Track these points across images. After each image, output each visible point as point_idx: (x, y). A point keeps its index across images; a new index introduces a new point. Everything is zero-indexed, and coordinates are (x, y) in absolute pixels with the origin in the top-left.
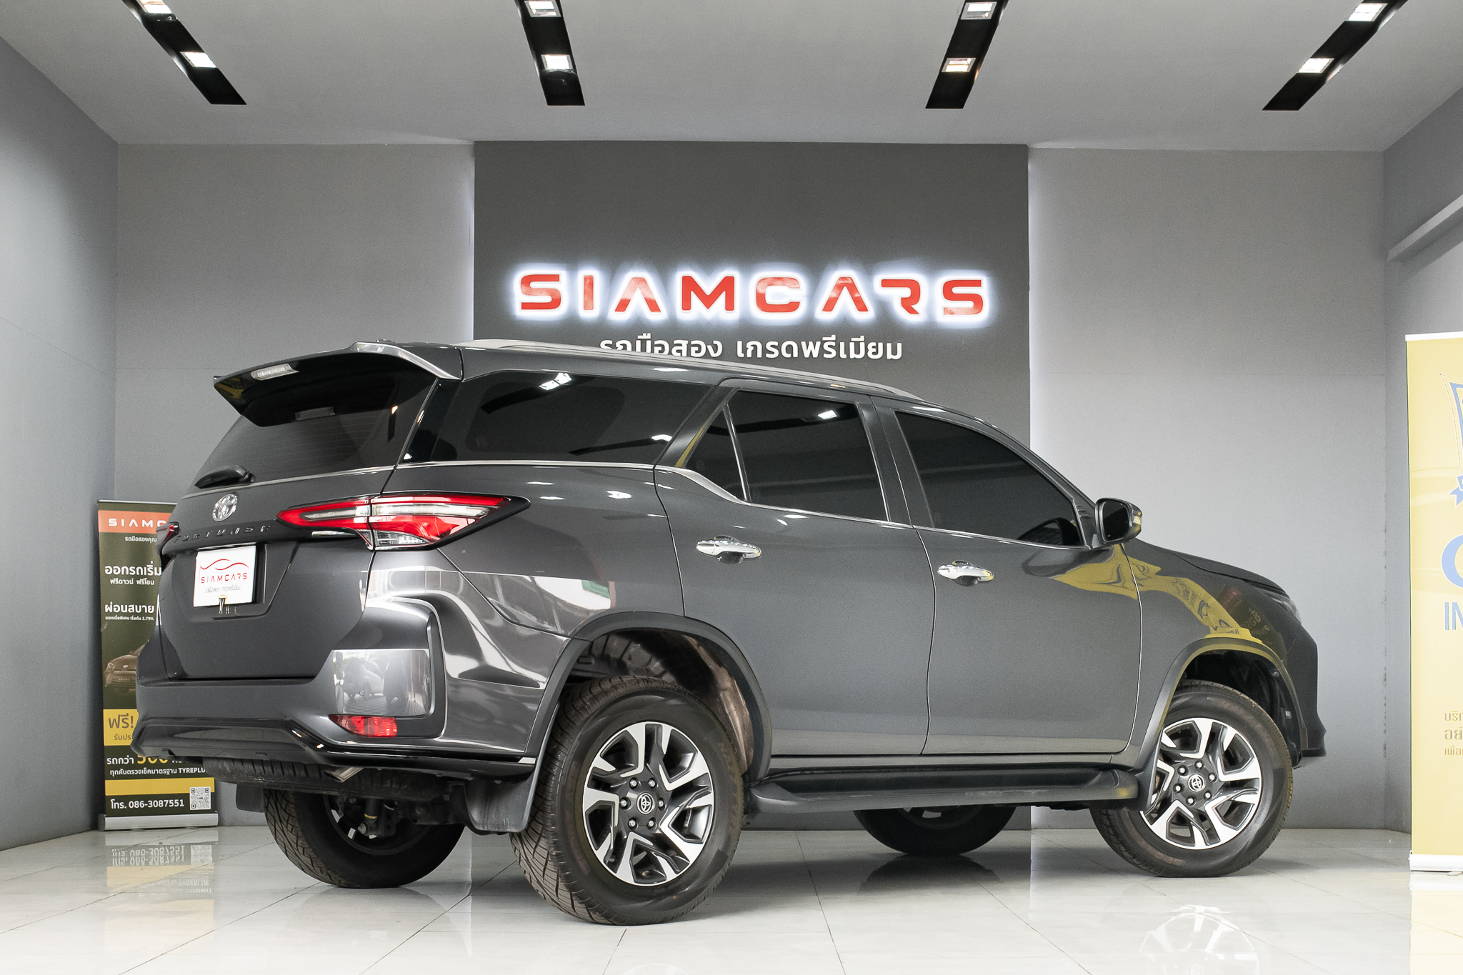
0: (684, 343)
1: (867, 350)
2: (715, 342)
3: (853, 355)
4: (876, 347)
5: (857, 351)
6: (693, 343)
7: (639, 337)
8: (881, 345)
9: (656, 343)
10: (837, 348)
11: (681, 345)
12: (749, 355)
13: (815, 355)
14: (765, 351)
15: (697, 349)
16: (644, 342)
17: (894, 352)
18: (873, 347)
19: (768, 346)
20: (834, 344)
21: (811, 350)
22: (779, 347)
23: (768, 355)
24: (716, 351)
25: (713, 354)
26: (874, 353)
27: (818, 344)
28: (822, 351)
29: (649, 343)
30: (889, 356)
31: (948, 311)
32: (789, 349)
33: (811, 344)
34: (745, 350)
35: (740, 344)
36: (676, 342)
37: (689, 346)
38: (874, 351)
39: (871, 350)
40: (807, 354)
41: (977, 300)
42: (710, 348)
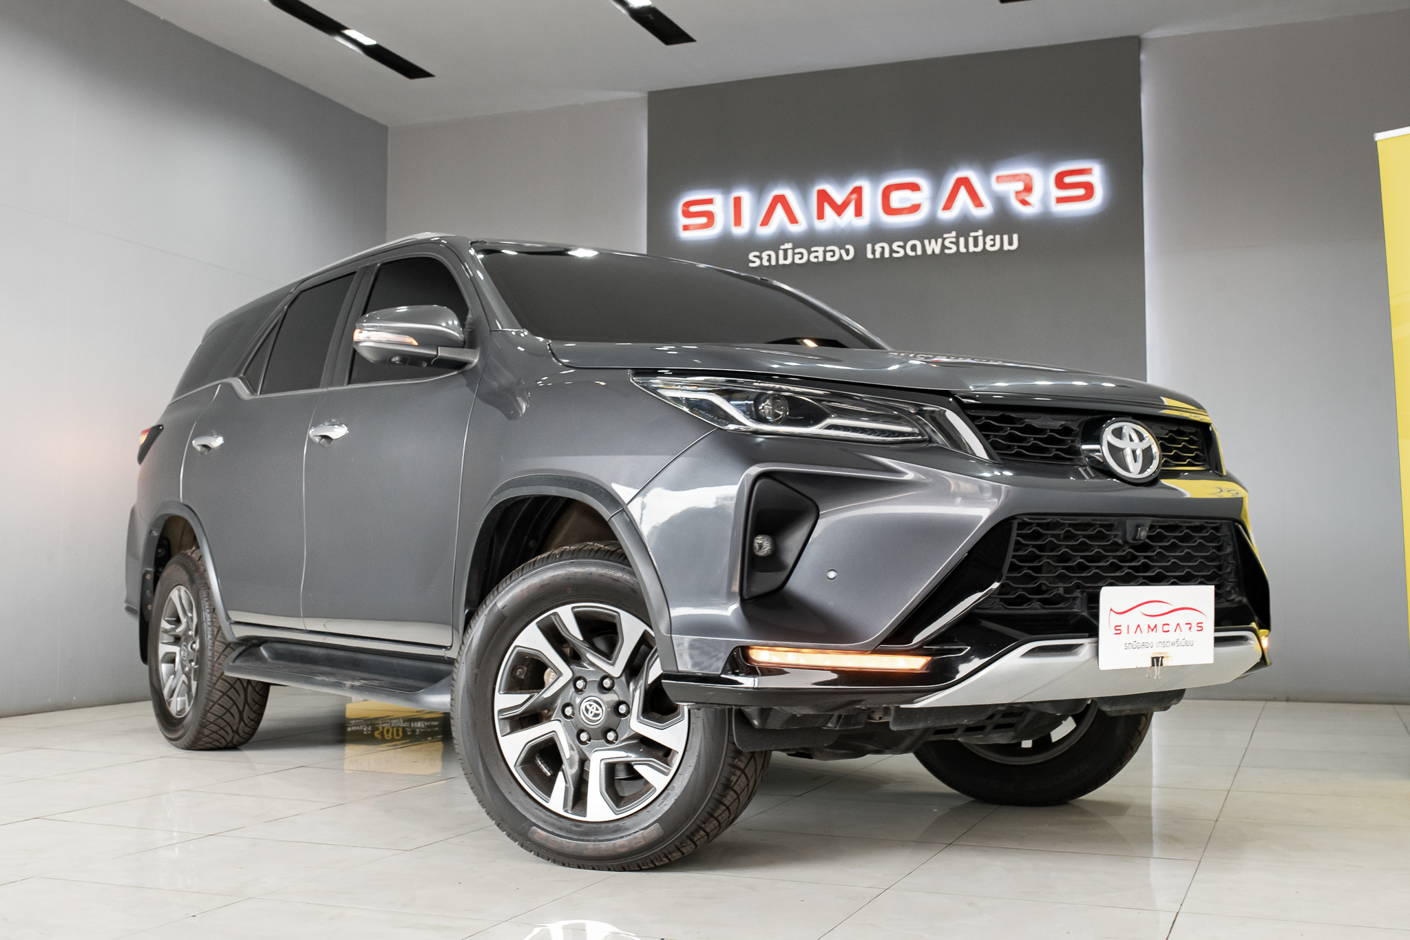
0: (821, 249)
1: (985, 243)
2: (847, 247)
3: (972, 249)
4: (994, 240)
5: (976, 245)
6: (828, 248)
7: (782, 247)
8: (998, 237)
9: (797, 251)
10: (957, 243)
11: (817, 251)
12: (878, 255)
13: (937, 251)
14: (892, 251)
15: (831, 254)
16: (785, 251)
17: (1011, 243)
18: (991, 240)
19: (895, 247)
20: (954, 240)
21: (933, 247)
22: (904, 247)
23: (895, 255)
24: (848, 254)
25: (846, 258)
26: (992, 246)
27: (940, 241)
28: (944, 247)
29: (790, 252)
30: (1006, 247)
31: (1060, 200)
32: (914, 248)
33: (933, 241)
34: (874, 252)
35: (869, 246)
36: (813, 249)
37: (825, 252)
38: (992, 243)
39: (989, 243)
40: (929, 252)
41: (1089, 187)
42: (843, 252)
